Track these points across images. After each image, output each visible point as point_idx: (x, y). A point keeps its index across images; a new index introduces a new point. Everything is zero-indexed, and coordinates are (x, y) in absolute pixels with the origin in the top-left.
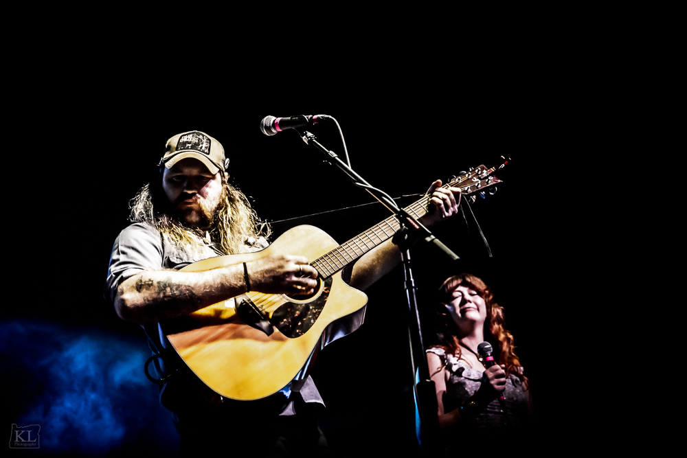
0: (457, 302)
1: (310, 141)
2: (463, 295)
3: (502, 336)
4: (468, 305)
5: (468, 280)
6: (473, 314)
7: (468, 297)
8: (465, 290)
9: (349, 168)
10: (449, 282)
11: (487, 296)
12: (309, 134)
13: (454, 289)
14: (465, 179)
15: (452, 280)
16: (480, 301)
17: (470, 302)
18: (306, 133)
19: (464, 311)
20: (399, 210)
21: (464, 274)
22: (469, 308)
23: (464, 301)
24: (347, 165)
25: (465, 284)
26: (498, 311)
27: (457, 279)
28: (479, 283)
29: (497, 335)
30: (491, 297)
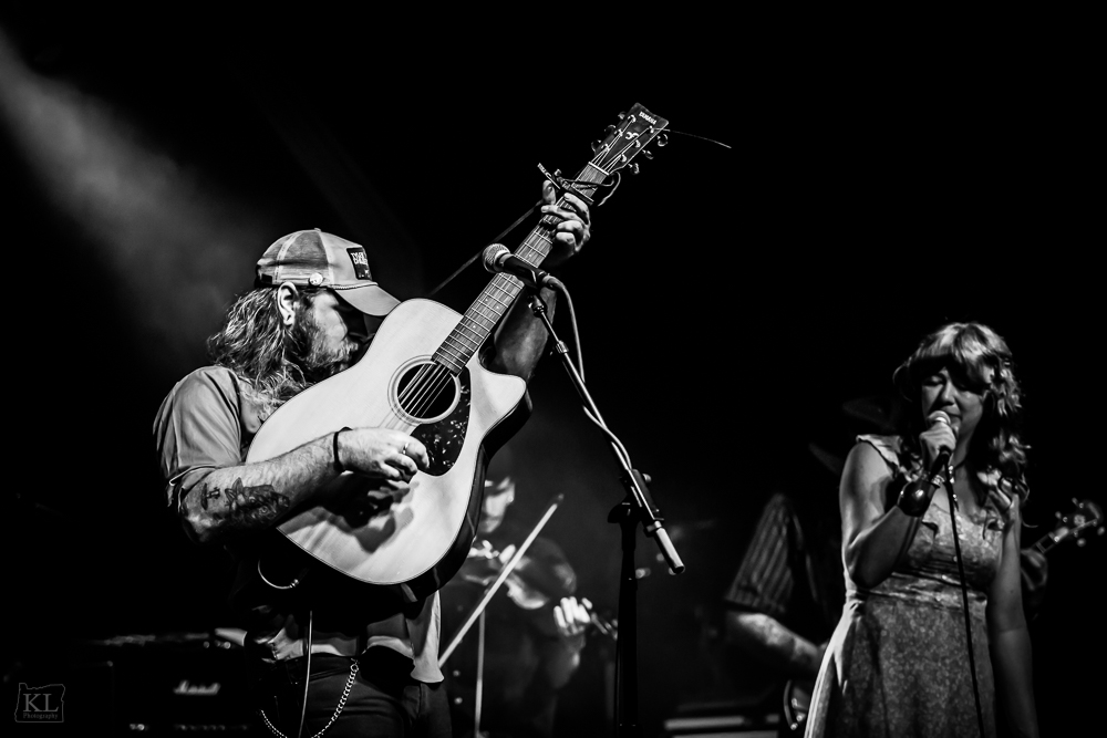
14: (615, 141)
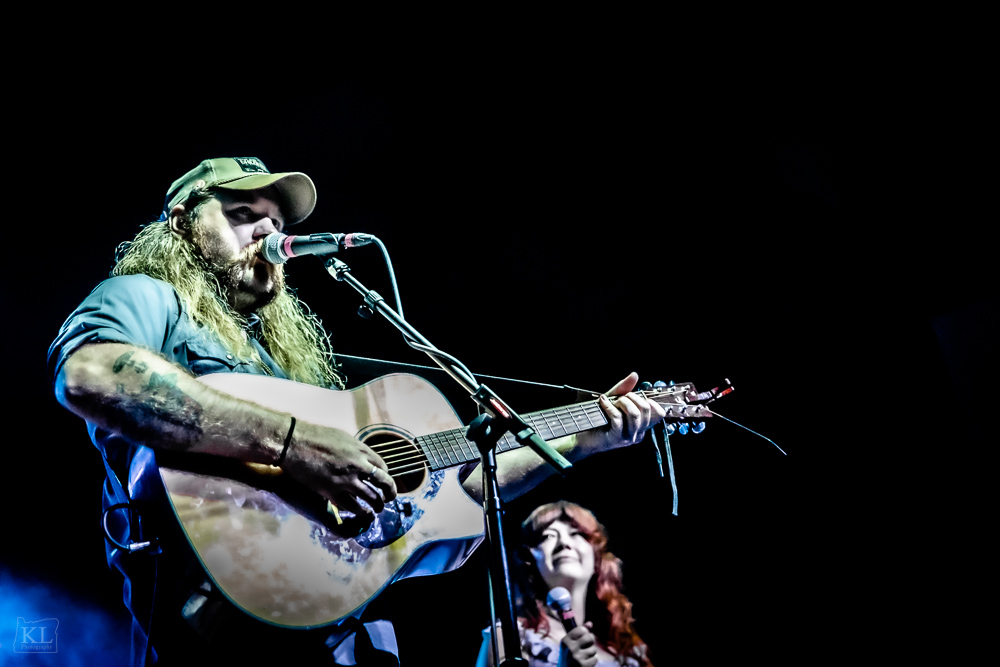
0: (549, 546)
1: (341, 274)
2: (559, 536)
3: (614, 604)
4: (564, 553)
5: (570, 512)
6: (571, 568)
7: (566, 539)
8: (563, 528)
9: (401, 318)
10: (541, 514)
11: (598, 541)
12: (339, 263)
13: (547, 525)
15: (545, 511)
16: (586, 548)
17: (568, 547)
18: (334, 262)
19: (556, 563)
20: (477, 387)
21: (565, 502)
22: (566, 557)
23: (559, 548)
24: (398, 313)
25: (564, 518)
26: (612, 565)
27: (553, 509)
28: (586, 518)
29: (605, 602)
30: (603, 544)
